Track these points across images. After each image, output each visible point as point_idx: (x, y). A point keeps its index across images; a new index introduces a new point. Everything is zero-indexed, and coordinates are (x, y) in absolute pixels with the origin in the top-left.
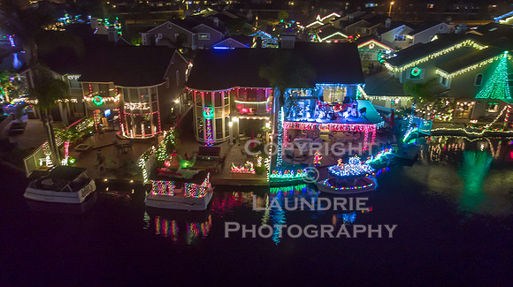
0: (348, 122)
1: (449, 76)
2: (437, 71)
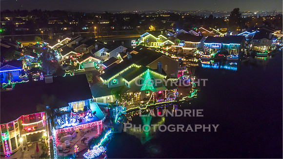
0: (88, 122)
1: (129, 83)
2: (123, 80)
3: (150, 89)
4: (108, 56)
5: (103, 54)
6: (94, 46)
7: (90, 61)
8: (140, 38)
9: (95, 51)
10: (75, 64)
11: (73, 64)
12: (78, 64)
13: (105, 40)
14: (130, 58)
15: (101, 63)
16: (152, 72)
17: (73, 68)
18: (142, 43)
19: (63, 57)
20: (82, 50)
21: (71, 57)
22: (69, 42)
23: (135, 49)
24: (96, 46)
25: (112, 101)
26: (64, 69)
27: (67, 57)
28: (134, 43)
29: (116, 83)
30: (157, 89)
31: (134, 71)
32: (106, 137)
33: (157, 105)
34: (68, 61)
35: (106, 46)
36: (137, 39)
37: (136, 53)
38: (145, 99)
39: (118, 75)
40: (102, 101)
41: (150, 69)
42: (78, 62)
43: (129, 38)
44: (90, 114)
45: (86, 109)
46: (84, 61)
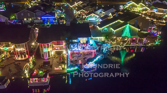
1: (115, 31)
2: (111, 29)
3: (128, 36)
4: (104, 14)
5: (101, 13)
6: (96, 7)
7: (92, 16)
8: (126, 4)
9: (96, 10)
10: (84, 17)
11: (82, 17)
12: (85, 17)
13: (103, 4)
14: (117, 16)
15: (99, 18)
16: (130, 26)
17: (82, 19)
18: (127, 8)
19: (77, 12)
20: (89, 9)
21: (82, 13)
22: (82, 4)
23: (121, 11)
24: (97, 7)
25: (103, 40)
26: (77, 19)
27: (80, 13)
28: (122, 7)
29: (106, 30)
30: (133, 37)
31: (119, 24)
32: (97, 59)
33: (131, 46)
34: (79, 15)
35: (103, 8)
36: (123, 5)
37: (122, 13)
38: (124, 41)
39: (108, 25)
40: (97, 39)
41: (130, 24)
42: (85, 16)
43: (119, 4)
44: (89, 46)
45: (87, 42)
46: (89, 16)
